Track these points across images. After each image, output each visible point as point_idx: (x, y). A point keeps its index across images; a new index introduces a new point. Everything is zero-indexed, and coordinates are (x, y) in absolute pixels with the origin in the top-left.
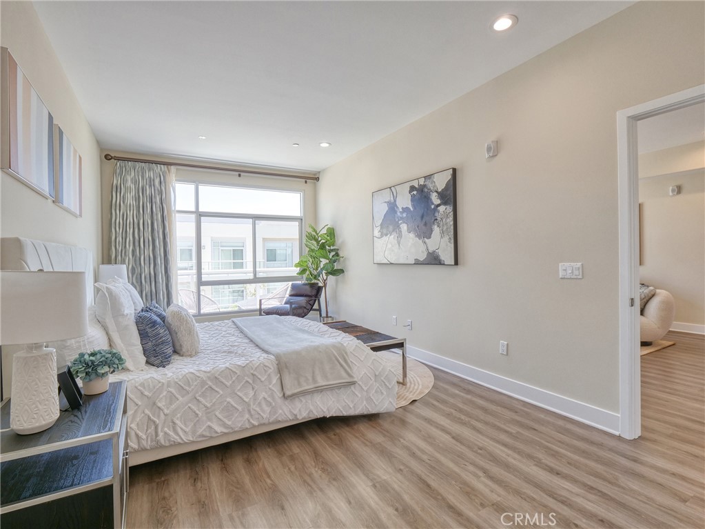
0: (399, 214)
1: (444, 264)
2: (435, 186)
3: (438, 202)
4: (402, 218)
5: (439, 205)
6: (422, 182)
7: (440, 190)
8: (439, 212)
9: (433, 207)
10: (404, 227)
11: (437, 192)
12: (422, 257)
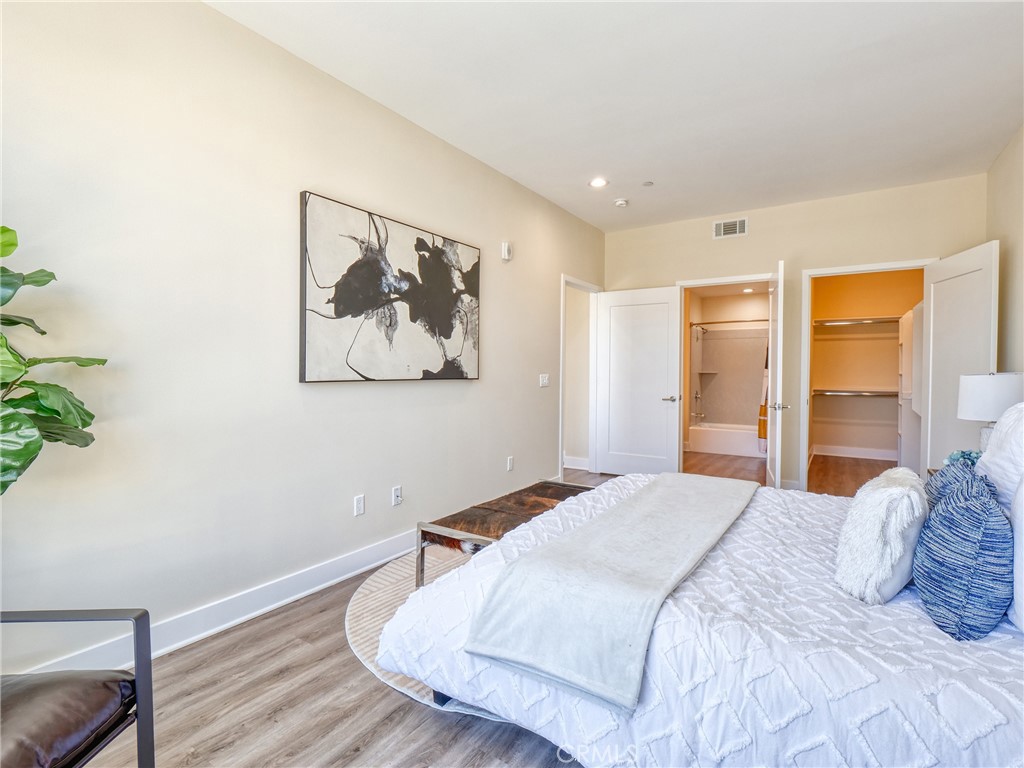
0: (392, 280)
1: (466, 378)
2: (458, 262)
3: (461, 286)
4: (397, 291)
5: (462, 292)
6: (439, 243)
7: (464, 271)
8: (462, 302)
9: (454, 291)
10: (402, 309)
11: (460, 271)
12: (436, 367)
